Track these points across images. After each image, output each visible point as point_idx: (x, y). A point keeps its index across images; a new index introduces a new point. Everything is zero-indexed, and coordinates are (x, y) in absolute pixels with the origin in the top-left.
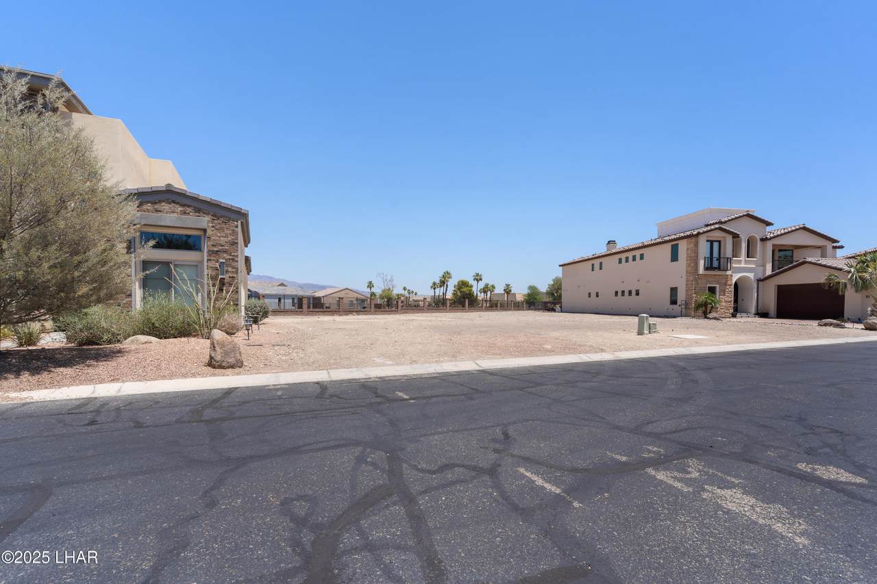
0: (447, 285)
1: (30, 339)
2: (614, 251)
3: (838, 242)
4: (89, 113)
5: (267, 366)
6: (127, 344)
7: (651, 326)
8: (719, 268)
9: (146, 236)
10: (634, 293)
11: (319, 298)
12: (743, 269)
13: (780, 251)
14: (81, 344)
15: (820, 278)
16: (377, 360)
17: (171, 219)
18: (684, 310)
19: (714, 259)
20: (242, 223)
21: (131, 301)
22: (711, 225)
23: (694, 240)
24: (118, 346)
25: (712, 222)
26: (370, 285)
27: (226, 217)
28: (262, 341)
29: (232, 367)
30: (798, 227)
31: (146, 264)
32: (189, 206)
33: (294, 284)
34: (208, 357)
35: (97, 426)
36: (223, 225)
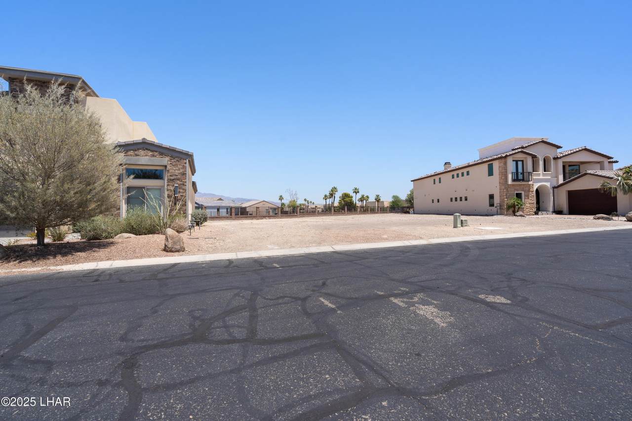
0: (335, 197)
1: (60, 237)
2: (449, 170)
3: (612, 158)
4: (97, 96)
5: (200, 250)
6: (116, 239)
7: (463, 221)
8: (523, 180)
9: (130, 172)
10: (463, 199)
11: (245, 208)
12: (541, 180)
13: (570, 166)
14: (89, 239)
15: (596, 184)
16: (269, 246)
17: (145, 160)
18: (499, 210)
19: (519, 173)
20: (189, 161)
21: (120, 213)
22: (516, 149)
23: (503, 160)
24: (111, 240)
25: (516, 147)
26: (281, 198)
27: (179, 157)
28: (199, 236)
29: (178, 251)
30: (580, 149)
31: (129, 189)
32: (156, 152)
33: (228, 198)
34: (164, 246)
35: (99, 282)
36: (177, 163)
